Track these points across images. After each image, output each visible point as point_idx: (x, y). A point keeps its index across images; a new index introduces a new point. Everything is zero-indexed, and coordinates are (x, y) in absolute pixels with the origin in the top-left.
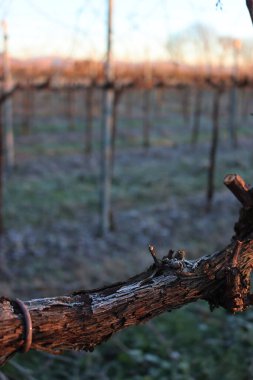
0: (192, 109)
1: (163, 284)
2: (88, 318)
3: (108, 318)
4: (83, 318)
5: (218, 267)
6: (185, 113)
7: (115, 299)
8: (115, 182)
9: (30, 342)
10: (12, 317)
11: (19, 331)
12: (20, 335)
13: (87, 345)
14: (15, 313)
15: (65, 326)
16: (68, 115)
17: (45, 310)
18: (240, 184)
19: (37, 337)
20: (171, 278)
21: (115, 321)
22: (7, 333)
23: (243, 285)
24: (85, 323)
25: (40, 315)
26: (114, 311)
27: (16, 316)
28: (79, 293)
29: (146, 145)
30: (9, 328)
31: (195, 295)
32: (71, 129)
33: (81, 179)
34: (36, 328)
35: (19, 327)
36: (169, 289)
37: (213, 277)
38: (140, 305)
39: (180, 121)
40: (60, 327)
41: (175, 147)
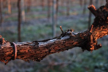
0: (83, 3)
1: (65, 39)
2: (37, 48)
3: (44, 49)
4: (35, 48)
5: (85, 35)
6: (81, 4)
7: (47, 43)
8: (58, 26)
9: (16, 55)
10: (10, 46)
11: (12, 51)
12: (13, 53)
13: (37, 59)
14: (11, 45)
15: (29, 51)
16: (42, 6)
17: (22, 45)
18: (93, 8)
19: (18, 54)
20: (67, 37)
21: (47, 50)
22: (8, 52)
23: (94, 42)
24: (36, 50)
25: (20, 47)
26: (47, 47)
27: (11, 46)
28: (35, 42)
29: (68, 14)
30: (8, 50)
31: (77, 44)
32: (43, 10)
33: (47, 26)
34: (18, 51)
35: (12, 50)
36: (67, 41)
37: (83, 38)
38: (56, 45)
39: (79, 7)
40: (27, 51)
41: (78, 15)
